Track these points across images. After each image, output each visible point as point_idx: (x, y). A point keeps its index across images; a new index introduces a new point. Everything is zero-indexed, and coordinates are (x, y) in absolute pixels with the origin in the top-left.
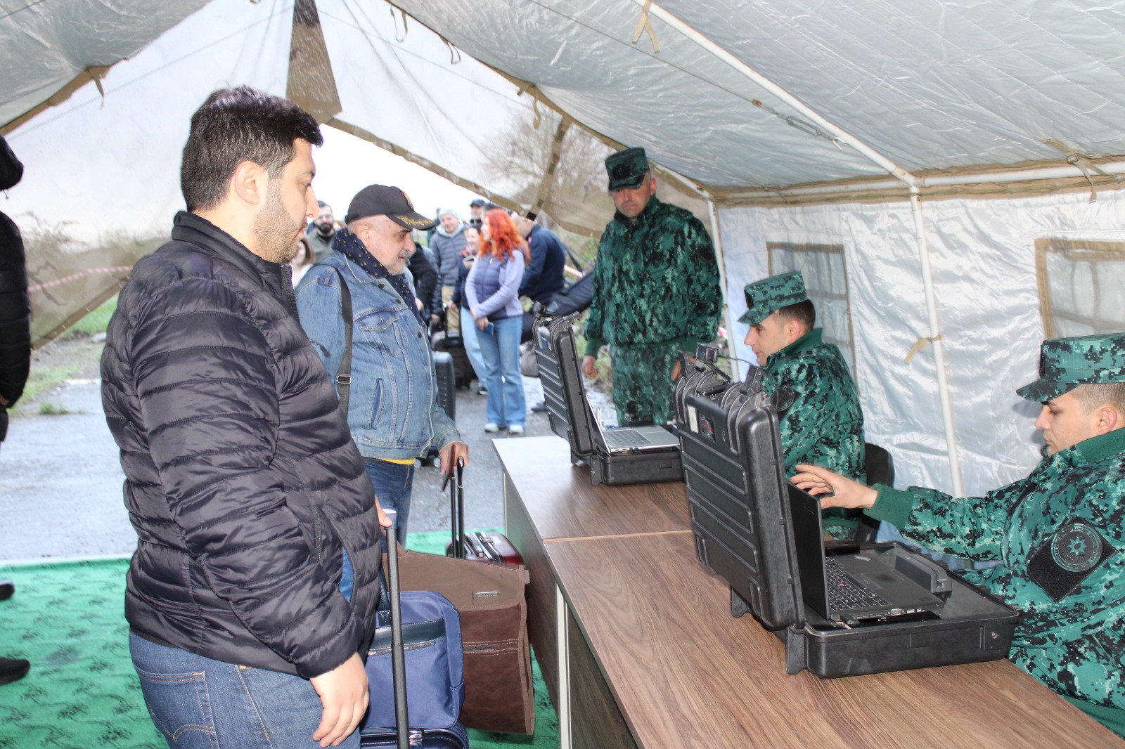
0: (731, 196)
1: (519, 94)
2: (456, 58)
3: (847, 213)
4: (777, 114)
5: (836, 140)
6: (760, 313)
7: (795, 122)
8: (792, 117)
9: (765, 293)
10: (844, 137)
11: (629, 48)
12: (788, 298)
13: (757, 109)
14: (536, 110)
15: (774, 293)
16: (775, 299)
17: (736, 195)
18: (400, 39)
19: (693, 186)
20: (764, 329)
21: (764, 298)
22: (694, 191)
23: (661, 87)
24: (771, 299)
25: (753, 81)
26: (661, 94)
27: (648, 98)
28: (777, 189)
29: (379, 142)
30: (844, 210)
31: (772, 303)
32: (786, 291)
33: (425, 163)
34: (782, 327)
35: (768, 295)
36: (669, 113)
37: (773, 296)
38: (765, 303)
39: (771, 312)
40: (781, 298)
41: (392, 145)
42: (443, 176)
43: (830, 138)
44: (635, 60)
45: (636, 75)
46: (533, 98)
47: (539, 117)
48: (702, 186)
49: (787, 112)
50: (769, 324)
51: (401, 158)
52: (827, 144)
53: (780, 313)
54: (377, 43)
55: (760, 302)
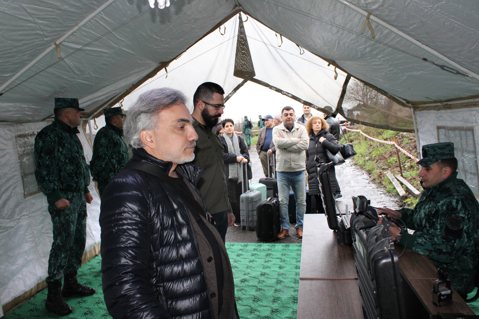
0: (421, 106)
1: (329, 65)
2: (302, 52)
3: (475, 112)
4: (435, 64)
5: (467, 76)
6: (430, 161)
7: (445, 68)
8: (444, 66)
9: (435, 150)
10: (472, 74)
11: (364, 38)
12: (447, 155)
13: (426, 63)
14: (336, 72)
15: (440, 151)
16: (440, 154)
17: (423, 105)
18: (279, 46)
19: (404, 102)
20: (431, 169)
21: (433, 153)
22: (405, 104)
23: (381, 56)
24: (438, 154)
25: (423, 49)
26: (382, 59)
27: (377, 62)
28: (441, 101)
29: (271, 87)
30: (474, 111)
31: (438, 156)
32: (446, 151)
33: (290, 95)
34: (441, 169)
35: (436, 152)
36: (387, 68)
37: (439, 153)
38: (434, 156)
39: (437, 161)
40: (443, 154)
41: (276, 88)
42: (297, 100)
43: (464, 75)
44: (368, 44)
45: (369, 51)
46: (334, 67)
47: (337, 75)
48: (408, 102)
49: (441, 63)
50: (435, 167)
51: (280, 93)
52: (463, 78)
53: (441, 162)
54: (270, 47)
55: (431, 155)
